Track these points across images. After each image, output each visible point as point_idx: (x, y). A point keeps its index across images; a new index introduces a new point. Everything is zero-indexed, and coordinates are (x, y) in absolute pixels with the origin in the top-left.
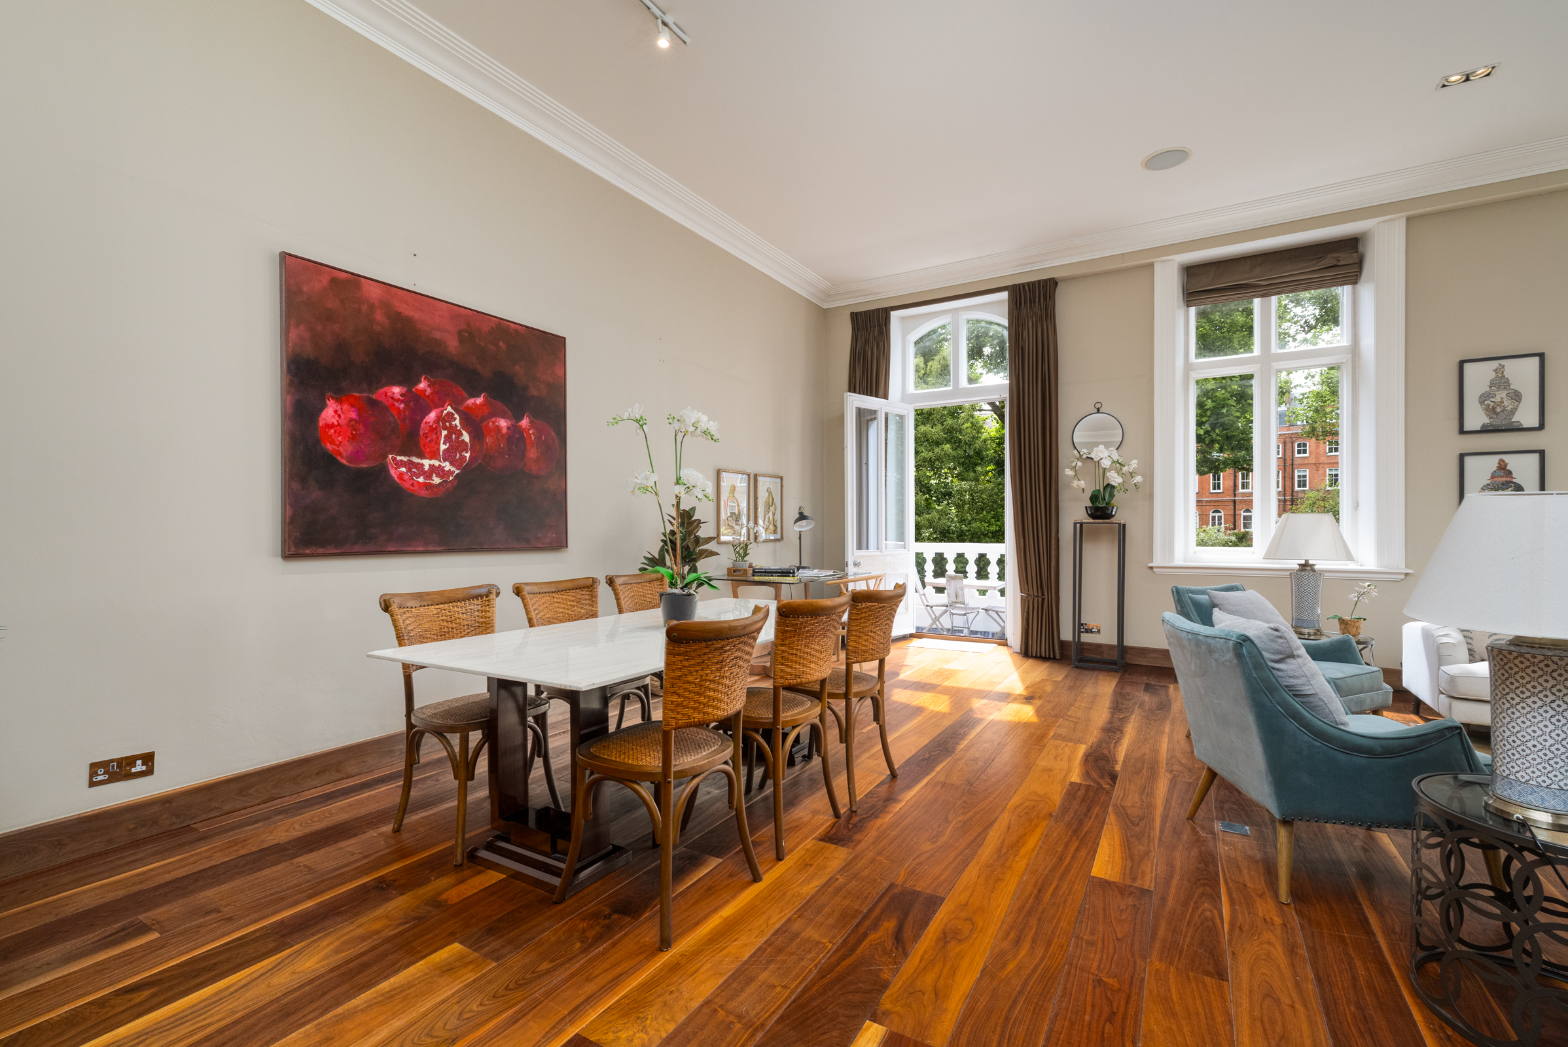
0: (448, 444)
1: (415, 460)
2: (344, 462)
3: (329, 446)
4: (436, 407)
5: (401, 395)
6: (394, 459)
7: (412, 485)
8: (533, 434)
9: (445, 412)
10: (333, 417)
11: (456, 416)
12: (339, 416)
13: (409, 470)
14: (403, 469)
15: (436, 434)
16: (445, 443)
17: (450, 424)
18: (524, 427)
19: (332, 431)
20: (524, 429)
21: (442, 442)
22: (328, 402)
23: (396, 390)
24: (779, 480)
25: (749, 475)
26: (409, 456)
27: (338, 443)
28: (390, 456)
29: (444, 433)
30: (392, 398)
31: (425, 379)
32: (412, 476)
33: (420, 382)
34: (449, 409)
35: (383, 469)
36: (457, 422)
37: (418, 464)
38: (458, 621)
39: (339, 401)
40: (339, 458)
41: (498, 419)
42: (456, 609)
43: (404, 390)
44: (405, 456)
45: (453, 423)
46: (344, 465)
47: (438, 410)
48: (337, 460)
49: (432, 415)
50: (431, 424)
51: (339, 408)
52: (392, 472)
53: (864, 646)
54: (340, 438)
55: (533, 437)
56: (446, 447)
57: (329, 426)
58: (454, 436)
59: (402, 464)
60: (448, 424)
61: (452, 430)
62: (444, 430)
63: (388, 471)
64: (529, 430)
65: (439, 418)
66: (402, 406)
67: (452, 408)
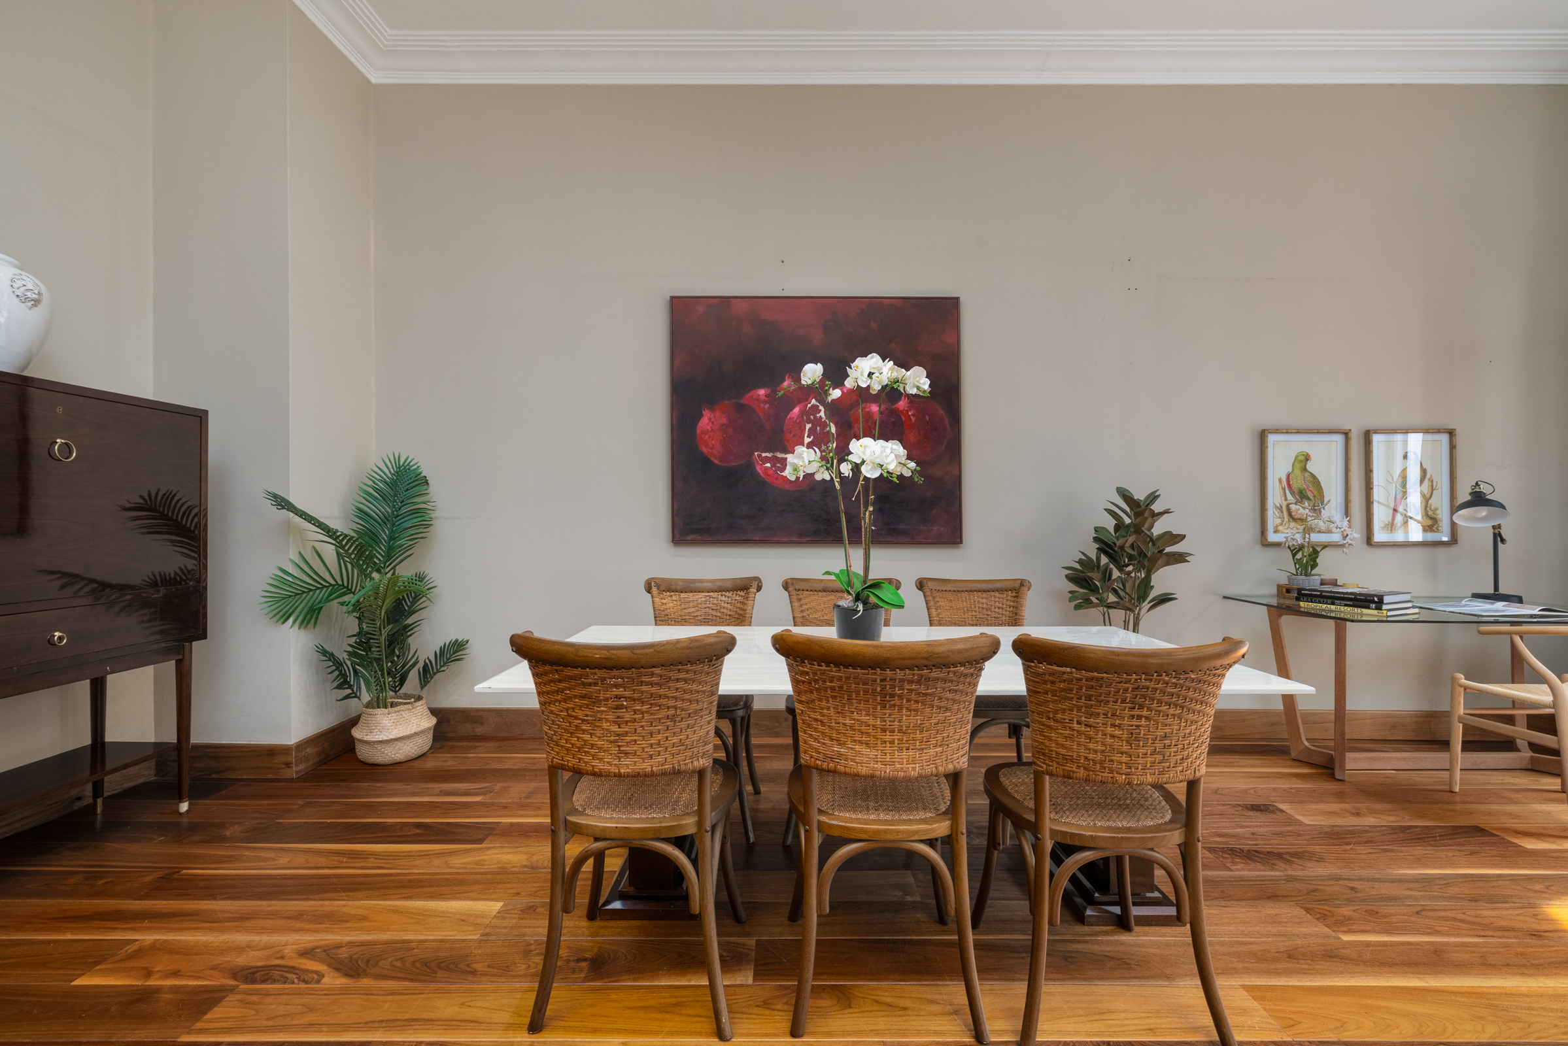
0: (812, 437)
1: (780, 455)
2: (716, 462)
3: (704, 450)
4: (799, 402)
5: (766, 396)
6: (760, 456)
7: (777, 479)
8: (913, 415)
9: (809, 405)
10: (708, 424)
11: (821, 408)
12: (713, 423)
13: (773, 465)
14: (768, 465)
15: (800, 428)
16: (809, 436)
17: (815, 417)
18: (901, 409)
19: (707, 436)
20: (902, 412)
21: (806, 435)
22: (704, 412)
23: (762, 392)
24: (1444, 438)
25: (1346, 434)
26: (773, 453)
27: (711, 446)
28: (756, 454)
29: (808, 426)
30: (758, 400)
31: (789, 377)
32: (776, 471)
33: (784, 380)
34: (814, 401)
35: (750, 465)
36: (822, 414)
37: (783, 458)
38: (722, 610)
39: (711, 409)
40: (712, 459)
41: (868, 405)
42: (723, 598)
43: (769, 391)
44: (769, 452)
45: (818, 415)
46: (717, 465)
47: (802, 405)
48: (711, 461)
49: (796, 410)
50: (795, 419)
51: (713, 416)
52: (758, 468)
53: (1063, 746)
54: (713, 442)
55: (913, 419)
56: (810, 440)
57: (705, 432)
58: (818, 428)
59: (767, 460)
60: (812, 417)
61: (817, 422)
62: (808, 423)
63: (755, 467)
64: (907, 411)
65: (803, 412)
66: (767, 406)
67: (816, 400)
